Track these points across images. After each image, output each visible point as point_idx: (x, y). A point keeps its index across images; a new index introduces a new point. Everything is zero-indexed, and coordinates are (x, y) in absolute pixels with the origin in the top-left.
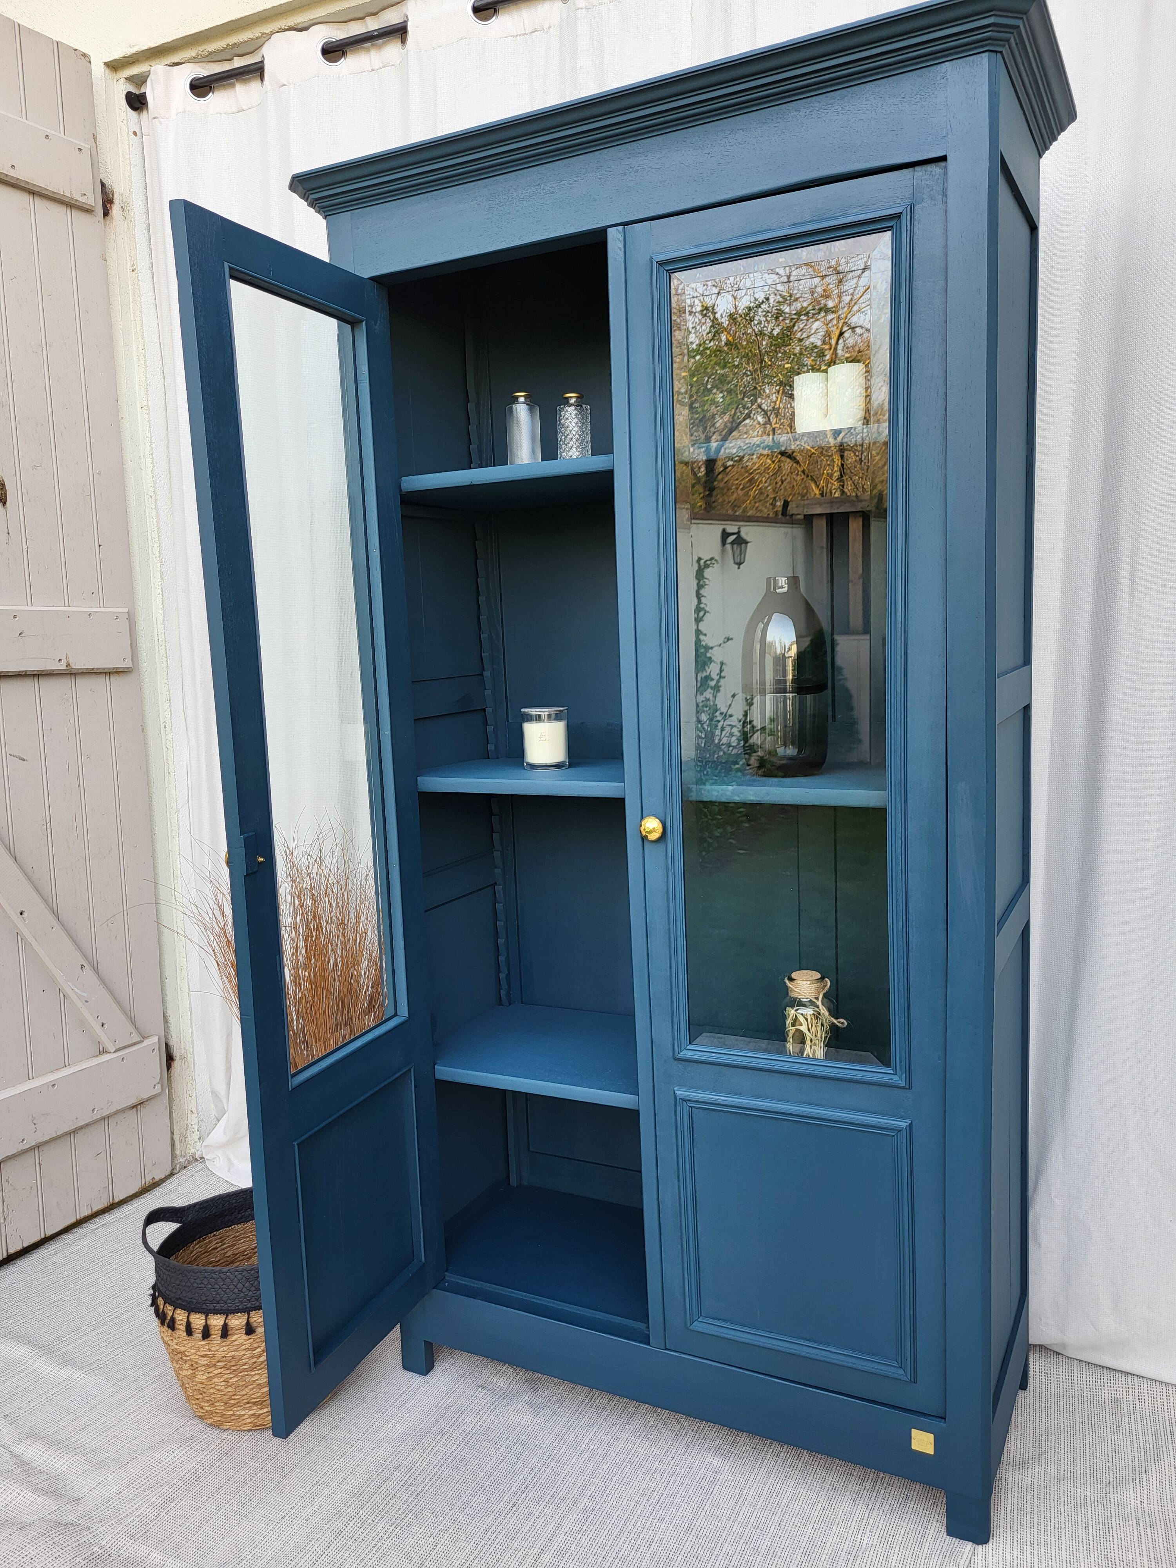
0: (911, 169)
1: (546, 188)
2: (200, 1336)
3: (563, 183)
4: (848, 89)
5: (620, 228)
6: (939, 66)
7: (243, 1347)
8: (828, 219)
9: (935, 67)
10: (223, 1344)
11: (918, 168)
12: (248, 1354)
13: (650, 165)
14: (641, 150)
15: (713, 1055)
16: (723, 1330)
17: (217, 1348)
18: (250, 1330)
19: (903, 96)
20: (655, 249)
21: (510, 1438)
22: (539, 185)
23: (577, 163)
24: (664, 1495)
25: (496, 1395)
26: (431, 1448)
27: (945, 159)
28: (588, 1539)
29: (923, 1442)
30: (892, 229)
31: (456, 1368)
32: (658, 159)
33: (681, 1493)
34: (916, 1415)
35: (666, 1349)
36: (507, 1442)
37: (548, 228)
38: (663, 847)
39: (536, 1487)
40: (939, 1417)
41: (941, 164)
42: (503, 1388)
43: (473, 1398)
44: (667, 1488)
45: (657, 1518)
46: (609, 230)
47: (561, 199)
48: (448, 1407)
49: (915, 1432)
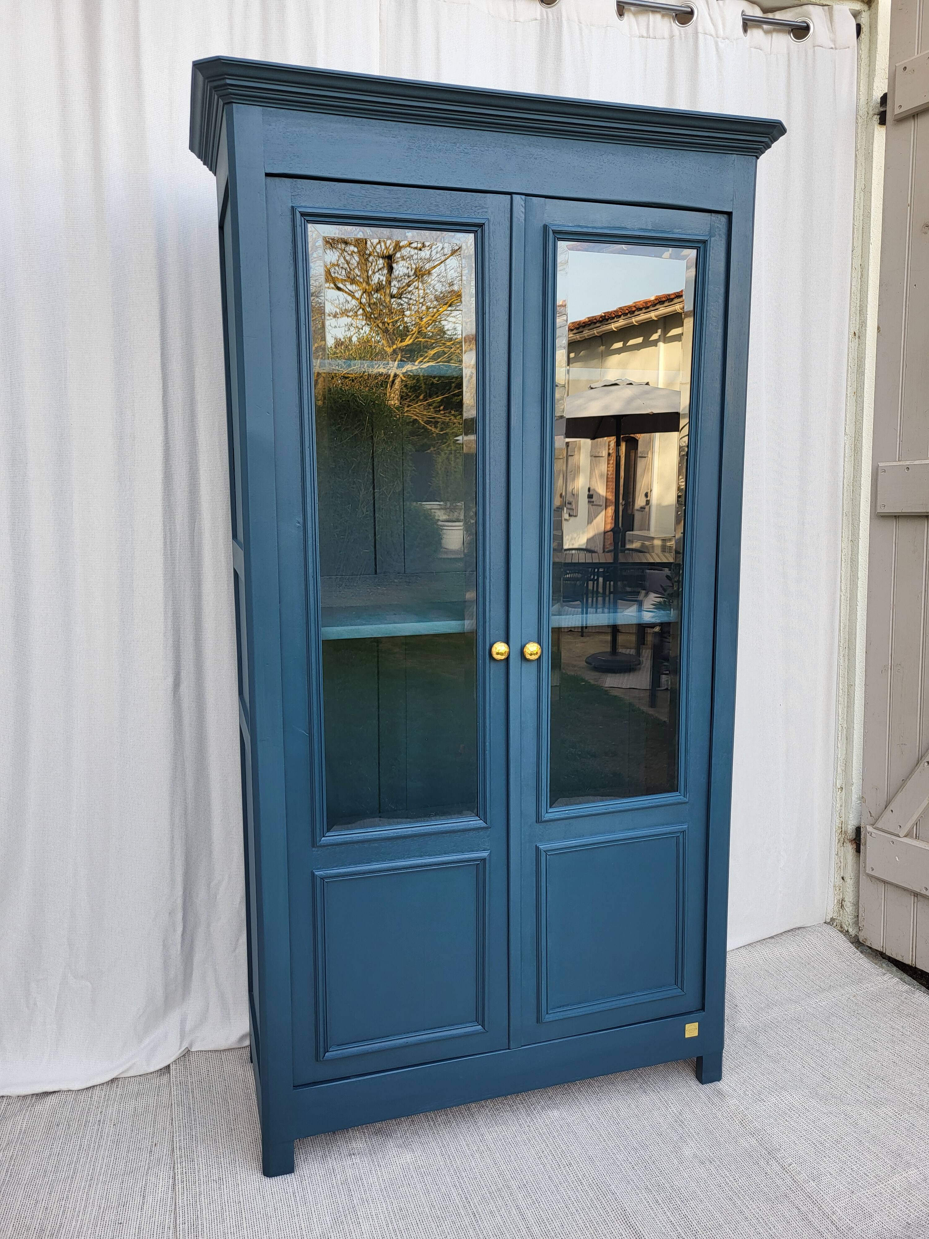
0: (710, 214)
1: (461, 148)
3: (475, 148)
4: (680, 151)
5: (523, 197)
6: (731, 156)
8: (668, 232)
9: (728, 155)
11: (713, 214)
13: (546, 157)
14: (540, 144)
15: (567, 812)
16: (569, 1012)
19: (710, 166)
20: (548, 220)
21: (414, 1176)
22: (454, 143)
23: (488, 137)
24: (552, 1150)
25: (368, 1155)
26: (369, 1215)
27: (729, 214)
28: (544, 1203)
29: (692, 1030)
30: (698, 249)
31: (313, 1153)
32: (553, 155)
33: (560, 1143)
34: (686, 1015)
35: (522, 1046)
36: (416, 1179)
37: (462, 180)
38: (535, 665)
39: (473, 1195)
40: (699, 1010)
41: (726, 216)
42: (366, 1148)
43: (355, 1166)
44: (549, 1145)
45: (566, 1165)
46: (514, 196)
47: (474, 161)
48: (345, 1182)
49: (687, 1026)
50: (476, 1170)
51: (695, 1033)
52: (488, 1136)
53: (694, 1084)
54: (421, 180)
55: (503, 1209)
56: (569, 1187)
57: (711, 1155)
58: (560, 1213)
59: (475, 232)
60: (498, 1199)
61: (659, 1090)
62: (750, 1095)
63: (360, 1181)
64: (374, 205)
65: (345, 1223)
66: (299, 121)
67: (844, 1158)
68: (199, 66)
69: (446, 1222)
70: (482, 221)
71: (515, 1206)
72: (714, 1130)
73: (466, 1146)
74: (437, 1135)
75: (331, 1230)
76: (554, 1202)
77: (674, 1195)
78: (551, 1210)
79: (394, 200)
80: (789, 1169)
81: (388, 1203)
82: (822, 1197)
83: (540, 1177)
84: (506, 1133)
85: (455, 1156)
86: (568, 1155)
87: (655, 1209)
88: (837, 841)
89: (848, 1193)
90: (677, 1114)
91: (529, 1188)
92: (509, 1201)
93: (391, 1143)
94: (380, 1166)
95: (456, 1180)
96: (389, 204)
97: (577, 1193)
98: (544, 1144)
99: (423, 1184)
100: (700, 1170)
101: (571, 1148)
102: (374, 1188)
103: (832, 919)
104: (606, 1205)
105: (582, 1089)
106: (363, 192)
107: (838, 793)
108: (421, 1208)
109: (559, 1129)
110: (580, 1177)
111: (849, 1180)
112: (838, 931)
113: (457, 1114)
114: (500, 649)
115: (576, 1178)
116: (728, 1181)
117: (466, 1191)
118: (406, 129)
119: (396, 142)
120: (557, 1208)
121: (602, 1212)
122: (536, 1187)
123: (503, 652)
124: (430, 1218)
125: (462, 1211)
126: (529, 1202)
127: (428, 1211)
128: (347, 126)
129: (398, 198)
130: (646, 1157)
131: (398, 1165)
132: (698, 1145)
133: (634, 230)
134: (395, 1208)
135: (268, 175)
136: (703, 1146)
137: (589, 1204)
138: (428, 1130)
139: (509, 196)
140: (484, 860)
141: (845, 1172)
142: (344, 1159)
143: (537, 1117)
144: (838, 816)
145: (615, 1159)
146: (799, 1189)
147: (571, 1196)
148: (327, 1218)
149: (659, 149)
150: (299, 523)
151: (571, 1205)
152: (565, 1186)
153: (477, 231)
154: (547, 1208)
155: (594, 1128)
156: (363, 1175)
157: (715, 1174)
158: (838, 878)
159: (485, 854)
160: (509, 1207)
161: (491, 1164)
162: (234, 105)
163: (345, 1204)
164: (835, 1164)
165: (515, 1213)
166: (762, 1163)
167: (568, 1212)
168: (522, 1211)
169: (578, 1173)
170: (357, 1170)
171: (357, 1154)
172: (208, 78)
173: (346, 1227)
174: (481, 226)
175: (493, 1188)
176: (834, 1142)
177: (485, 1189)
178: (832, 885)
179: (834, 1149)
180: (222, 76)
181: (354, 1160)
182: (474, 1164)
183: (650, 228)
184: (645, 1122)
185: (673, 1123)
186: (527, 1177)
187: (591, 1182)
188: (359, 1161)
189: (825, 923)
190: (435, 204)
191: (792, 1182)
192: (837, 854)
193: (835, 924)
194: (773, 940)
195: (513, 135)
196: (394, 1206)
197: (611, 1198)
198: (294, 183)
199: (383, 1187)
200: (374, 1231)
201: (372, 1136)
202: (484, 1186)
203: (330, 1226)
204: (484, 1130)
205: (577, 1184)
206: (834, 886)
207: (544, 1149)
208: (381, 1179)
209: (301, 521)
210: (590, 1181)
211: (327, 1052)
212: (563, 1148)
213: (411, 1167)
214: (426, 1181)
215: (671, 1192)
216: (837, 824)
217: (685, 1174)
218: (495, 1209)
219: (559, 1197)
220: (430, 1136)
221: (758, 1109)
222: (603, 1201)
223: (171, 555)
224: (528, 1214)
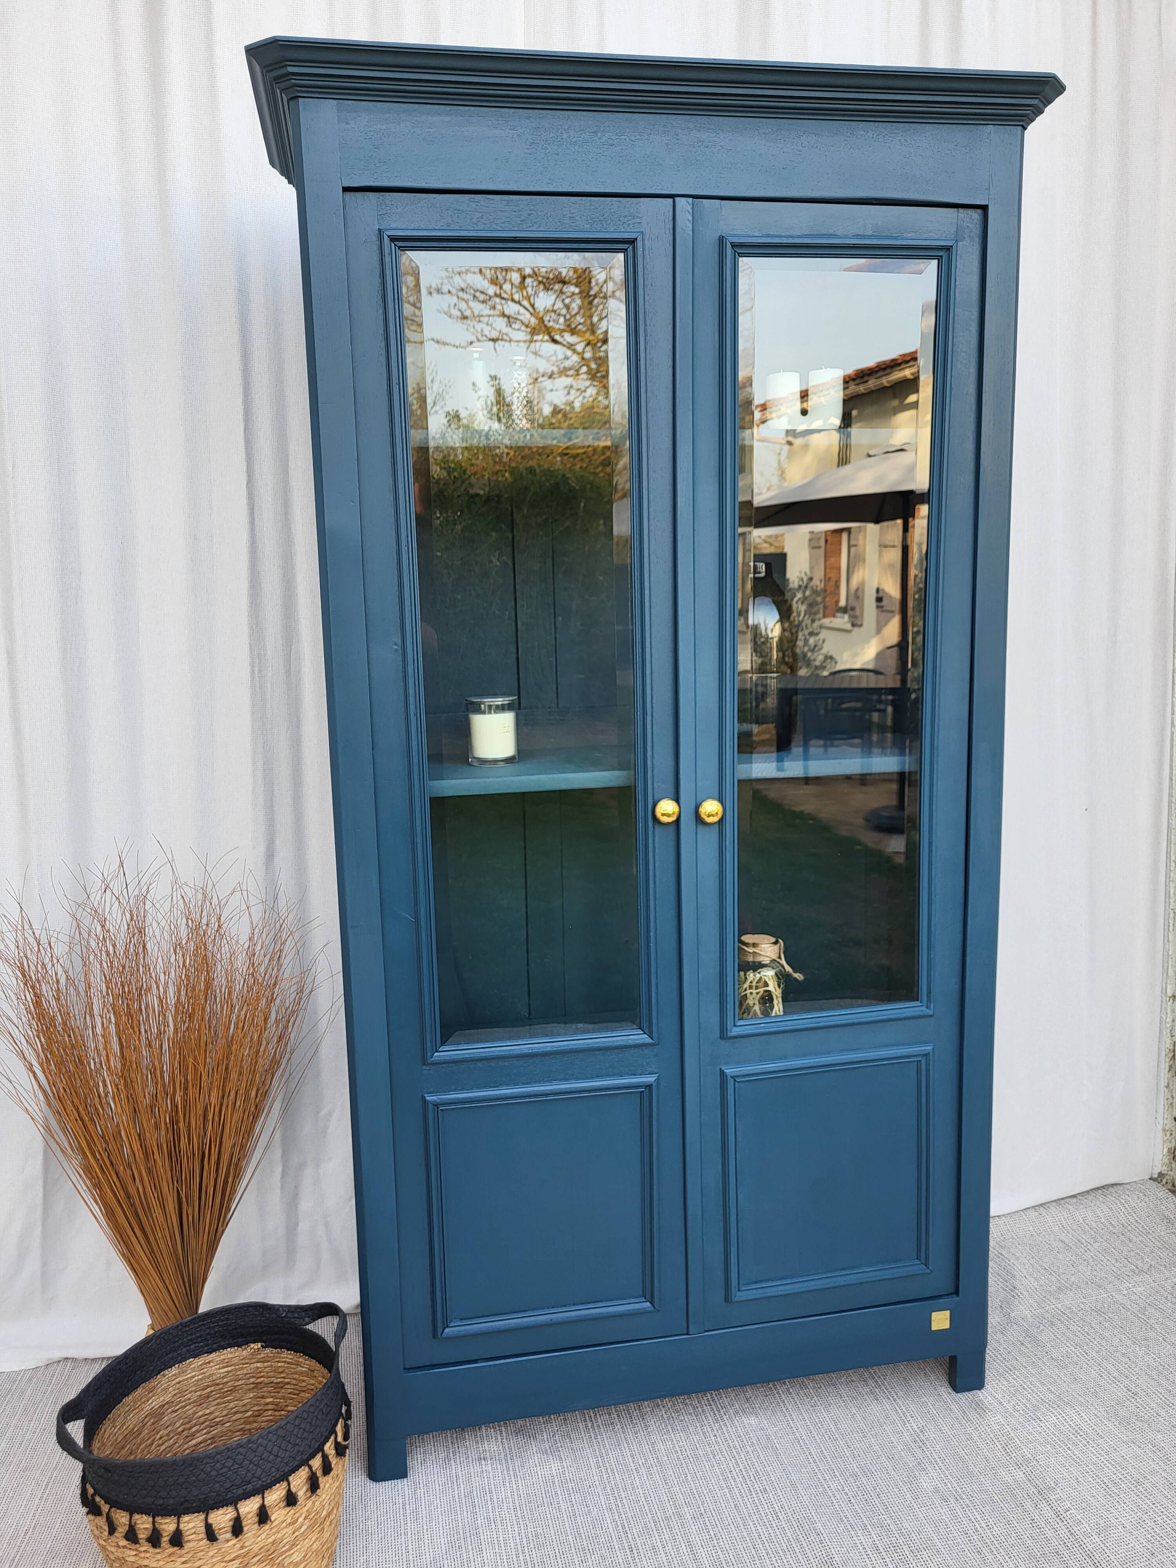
0: (956, 210)
1: (604, 138)
2: (229, 1535)
3: (623, 137)
4: (911, 125)
5: (690, 200)
6: (985, 127)
7: (284, 1524)
8: (896, 238)
9: (981, 127)
10: (261, 1531)
11: (961, 210)
12: (290, 1530)
13: (721, 144)
14: (713, 127)
15: (763, 1025)
16: (767, 1290)
17: (253, 1540)
18: (291, 1500)
19: (956, 143)
20: (724, 229)
21: (559, 1493)
22: (595, 132)
23: (641, 121)
24: (743, 1470)
25: (504, 1461)
26: (496, 1540)
27: (984, 208)
28: (725, 1540)
29: (941, 1320)
30: (939, 258)
31: (434, 1454)
32: (730, 140)
33: (754, 1461)
34: (934, 1300)
35: (706, 1331)
36: (560, 1497)
37: (605, 182)
38: (716, 829)
39: (632, 1523)
40: (951, 1294)
41: (979, 211)
42: (502, 1451)
43: (485, 1474)
44: (739, 1463)
45: (759, 1492)
46: (677, 199)
47: (621, 155)
48: (469, 1494)
49: (934, 1315)
50: (640, 1490)
51: (946, 1325)
52: (661, 1446)
53: (945, 1391)
54: (550, 185)
55: (670, 1545)
56: (760, 1521)
57: (959, 1490)
58: (745, 1555)
59: (624, 251)
60: (664, 1530)
61: (896, 1397)
62: (1021, 1412)
63: (488, 1495)
64: (487, 222)
65: (464, 1549)
66: (387, 116)
67: (1145, 1506)
68: (254, 52)
69: (593, 1557)
70: (634, 236)
71: (686, 1541)
72: (966, 1457)
73: (630, 1458)
74: (594, 1440)
75: (445, 1557)
76: (738, 1540)
77: (901, 1541)
78: (733, 1551)
79: (514, 213)
80: (1065, 1515)
81: (522, 1526)
82: (1108, 1559)
83: (723, 1506)
84: (685, 1443)
85: (615, 1470)
86: (763, 1478)
87: (873, 1559)
88: (1167, 1069)
89: (1146, 1555)
90: (918, 1431)
91: (707, 1520)
92: (679, 1534)
93: (534, 1447)
94: (516, 1476)
95: (612, 1502)
96: (508, 220)
97: (770, 1529)
98: (733, 1461)
99: (569, 1503)
100: (941, 1509)
101: (768, 1468)
102: (505, 1505)
103: (1161, 1175)
104: (807, 1549)
105: (791, 1390)
106: (473, 205)
107: (1170, 1003)
108: (564, 1535)
109: (755, 1442)
110: (777, 1509)
111: (1149, 1536)
112: (1167, 1191)
113: (623, 1414)
114: (667, 808)
115: (771, 1510)
116: (978, 1527)
117: (623, 1516)
118: (528, 118)
119: (515, 136)
120: (742, 1548)
121: (801, 1559)
122: (716, 1518)
123: (671, 813)
124: (573, 1549)
125: (615, 1543)
126: (704, 1538)
127: (571, 1540)
128: (448, 118)
129: (519, 211)
130: (868, 1487)
131: (540, 1477)
132: (942, 1476)
133: (846, 237)
134: (530, 1533)
135: (346, 189)
136: (949, 1477)
137: (785, 1546)
138: (583, 1433)
139: (671, 200)
140: (649, 1086)
141: (1145, 1526)
142: (471, 1465)
143: (728, 1424)
144: (1169, 1035)
145: (826, 1487)
146: (1077, 1545)
147: (762, 1534)
148: (442, 1541)
149: (881, 124)
150: (396, 645)
151: (761, 1546)
152: (756, 1520)
153: (626, 250)
154: (728, 1548)
155: (803, 1444)
156: (493, 1487)
157: (961, 1516)
158: (1169, 1119)
159: (651, 1079)
160: (678, 1543)
161: (660, 1483)
162: (300, 99)
163: (466, 1523)
164: (1131, 1513)
165: (685, 1551)
166: (1028, 1505)
167: (755, 1555)
168: (694, 1549)
169: (774, 1503)
170: (486, 1479)
171: (488, 1458)
172: (265, 67)
173: (464, 1554)
174: (632, 242)
175: (659, 1515)
176: (1133, 1482)
177: (650, 1516)
178: (1160, 1127)
179: (1132, 1493)
180: (281, 63)
181: (484, 1467)
182: (638, 1482)
183: (870, 233)
184: (873, 1440)
185: (911, 1443)
186: (706, 1505)
187: (791, 1517)
188: (490, 1468)
189: (1151, 1179)
190: (570, 215)
191: (1068, 1534)
192: (1167, 1087)
193: (1164, 1181)
194: (1075, 1200)
195: (674, 117)
196: (529, 1530)
197: (814, 1540)
198: (381, 198)
199: (517, 1504)
200: (499, 1561)
201: (510, 1436)
202: (648, 1511)
203: (444, 1551)
204: (655, 1437)
205: (771, 1518)
206: (1164, 1130)
207: (732, 1468)
208: (516, 1494)
209: (399, 642)
210: (790, 1514)
211: (447, 1327)
212: (758, 1469)
213: (556, 1480)
214: (573, 1500)
215: (898, 1537)
216: (1168, 1046)
217: (920, 1513)
218: (659, 1543)
219: (745, 1534)
220: (585, 1441)
221: (1031, 1430)
222: (804, 1543)
223: (261, 688)
224: (702, 1553)
